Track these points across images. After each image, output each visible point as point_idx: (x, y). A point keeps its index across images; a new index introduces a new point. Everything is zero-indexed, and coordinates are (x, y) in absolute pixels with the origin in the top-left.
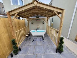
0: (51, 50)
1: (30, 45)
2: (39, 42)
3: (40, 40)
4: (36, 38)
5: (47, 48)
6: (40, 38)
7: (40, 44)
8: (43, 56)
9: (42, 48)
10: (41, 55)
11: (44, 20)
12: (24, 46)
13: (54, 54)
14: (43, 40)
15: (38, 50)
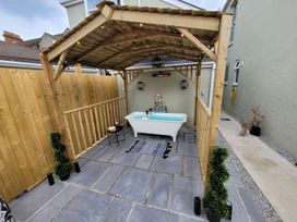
0: (177, 196)
1: (114, 161)
2: (146, 157)
3: (155, 152)
4: (144, 143)
5: (166, 187)
6: (159, 146)
7: (146, 166)
8: (132, 210)
9: (145, 180)
10: (131, 203)
11: (184, 72)
12: (93, 162)
13: (181, 214)
14: (167, 152)
15: (129, 183)
